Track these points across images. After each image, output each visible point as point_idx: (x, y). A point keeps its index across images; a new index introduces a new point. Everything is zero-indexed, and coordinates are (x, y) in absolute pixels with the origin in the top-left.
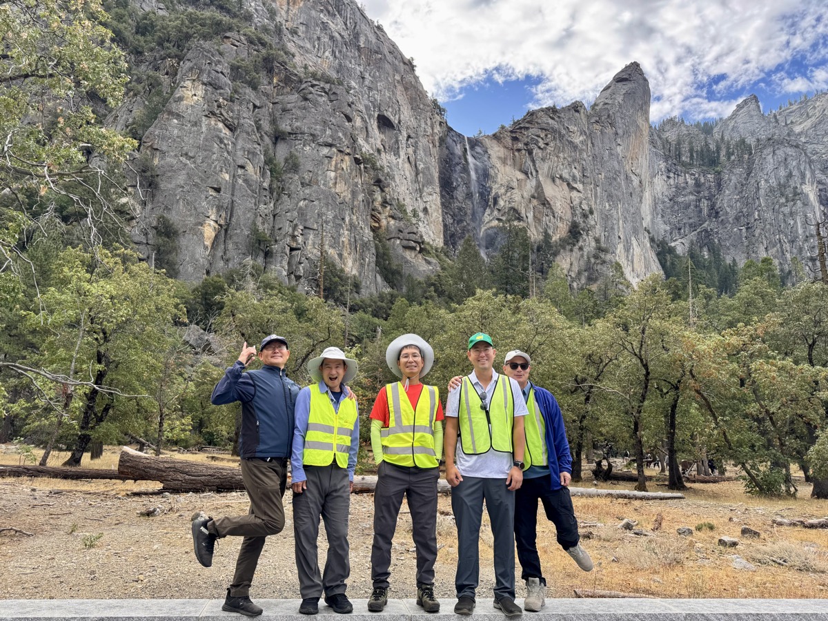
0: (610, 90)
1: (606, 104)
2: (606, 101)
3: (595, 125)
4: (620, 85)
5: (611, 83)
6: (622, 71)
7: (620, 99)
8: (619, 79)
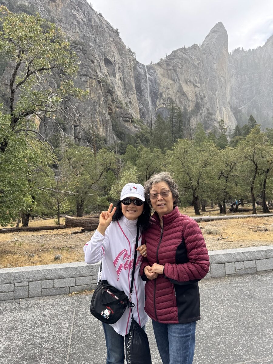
0: (209, 37)
1: (208, 44)
2: (208, 43)
3: (203, 55)
4: (214, 34)
5: (210, 33)
6: (214, 27)
7: (214, 41)
8: (213, 31)
